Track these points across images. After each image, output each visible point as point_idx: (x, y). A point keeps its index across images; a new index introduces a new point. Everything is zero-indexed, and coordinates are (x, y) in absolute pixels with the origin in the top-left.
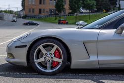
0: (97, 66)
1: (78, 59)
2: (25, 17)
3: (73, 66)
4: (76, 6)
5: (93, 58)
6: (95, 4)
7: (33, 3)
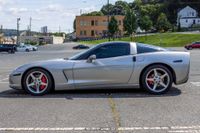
0: (73, 88)
1: (60, 83)
2: (75, 40)
3: (56, 89)
4: (131, 26)
5: (71, 82)
6: (152, 24)
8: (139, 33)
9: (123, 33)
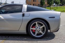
4: (51, 2)
6: (60, 2)
7: (30, 1)
8: (54, 6)
9: (47, 5)
